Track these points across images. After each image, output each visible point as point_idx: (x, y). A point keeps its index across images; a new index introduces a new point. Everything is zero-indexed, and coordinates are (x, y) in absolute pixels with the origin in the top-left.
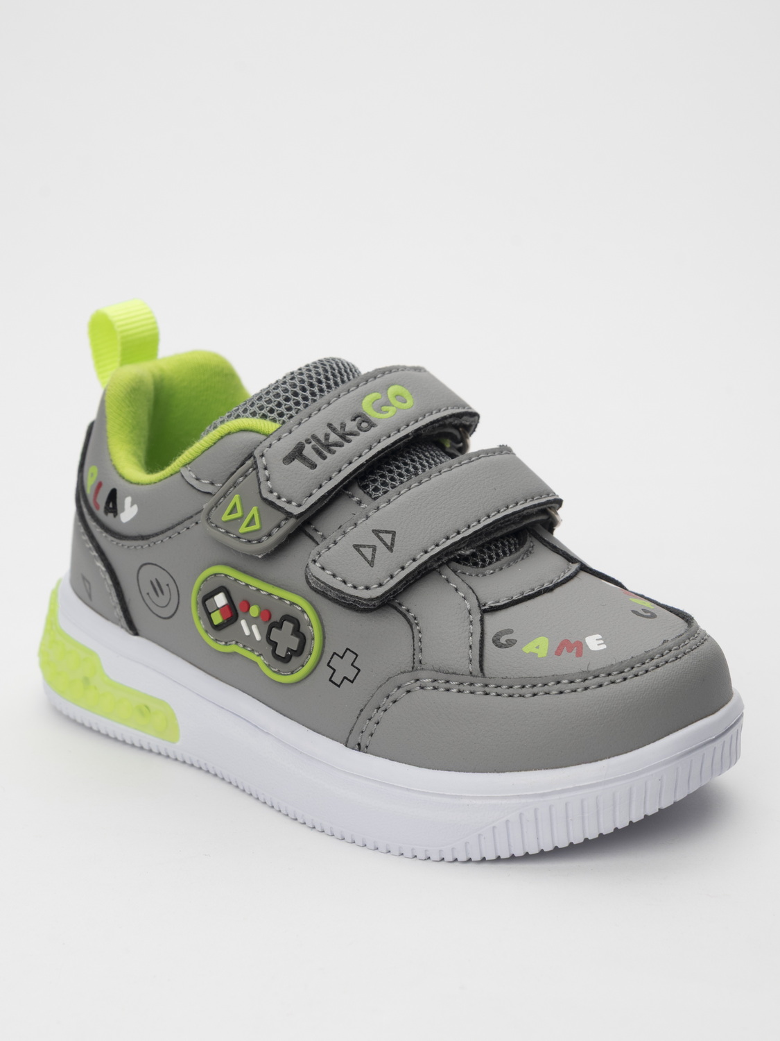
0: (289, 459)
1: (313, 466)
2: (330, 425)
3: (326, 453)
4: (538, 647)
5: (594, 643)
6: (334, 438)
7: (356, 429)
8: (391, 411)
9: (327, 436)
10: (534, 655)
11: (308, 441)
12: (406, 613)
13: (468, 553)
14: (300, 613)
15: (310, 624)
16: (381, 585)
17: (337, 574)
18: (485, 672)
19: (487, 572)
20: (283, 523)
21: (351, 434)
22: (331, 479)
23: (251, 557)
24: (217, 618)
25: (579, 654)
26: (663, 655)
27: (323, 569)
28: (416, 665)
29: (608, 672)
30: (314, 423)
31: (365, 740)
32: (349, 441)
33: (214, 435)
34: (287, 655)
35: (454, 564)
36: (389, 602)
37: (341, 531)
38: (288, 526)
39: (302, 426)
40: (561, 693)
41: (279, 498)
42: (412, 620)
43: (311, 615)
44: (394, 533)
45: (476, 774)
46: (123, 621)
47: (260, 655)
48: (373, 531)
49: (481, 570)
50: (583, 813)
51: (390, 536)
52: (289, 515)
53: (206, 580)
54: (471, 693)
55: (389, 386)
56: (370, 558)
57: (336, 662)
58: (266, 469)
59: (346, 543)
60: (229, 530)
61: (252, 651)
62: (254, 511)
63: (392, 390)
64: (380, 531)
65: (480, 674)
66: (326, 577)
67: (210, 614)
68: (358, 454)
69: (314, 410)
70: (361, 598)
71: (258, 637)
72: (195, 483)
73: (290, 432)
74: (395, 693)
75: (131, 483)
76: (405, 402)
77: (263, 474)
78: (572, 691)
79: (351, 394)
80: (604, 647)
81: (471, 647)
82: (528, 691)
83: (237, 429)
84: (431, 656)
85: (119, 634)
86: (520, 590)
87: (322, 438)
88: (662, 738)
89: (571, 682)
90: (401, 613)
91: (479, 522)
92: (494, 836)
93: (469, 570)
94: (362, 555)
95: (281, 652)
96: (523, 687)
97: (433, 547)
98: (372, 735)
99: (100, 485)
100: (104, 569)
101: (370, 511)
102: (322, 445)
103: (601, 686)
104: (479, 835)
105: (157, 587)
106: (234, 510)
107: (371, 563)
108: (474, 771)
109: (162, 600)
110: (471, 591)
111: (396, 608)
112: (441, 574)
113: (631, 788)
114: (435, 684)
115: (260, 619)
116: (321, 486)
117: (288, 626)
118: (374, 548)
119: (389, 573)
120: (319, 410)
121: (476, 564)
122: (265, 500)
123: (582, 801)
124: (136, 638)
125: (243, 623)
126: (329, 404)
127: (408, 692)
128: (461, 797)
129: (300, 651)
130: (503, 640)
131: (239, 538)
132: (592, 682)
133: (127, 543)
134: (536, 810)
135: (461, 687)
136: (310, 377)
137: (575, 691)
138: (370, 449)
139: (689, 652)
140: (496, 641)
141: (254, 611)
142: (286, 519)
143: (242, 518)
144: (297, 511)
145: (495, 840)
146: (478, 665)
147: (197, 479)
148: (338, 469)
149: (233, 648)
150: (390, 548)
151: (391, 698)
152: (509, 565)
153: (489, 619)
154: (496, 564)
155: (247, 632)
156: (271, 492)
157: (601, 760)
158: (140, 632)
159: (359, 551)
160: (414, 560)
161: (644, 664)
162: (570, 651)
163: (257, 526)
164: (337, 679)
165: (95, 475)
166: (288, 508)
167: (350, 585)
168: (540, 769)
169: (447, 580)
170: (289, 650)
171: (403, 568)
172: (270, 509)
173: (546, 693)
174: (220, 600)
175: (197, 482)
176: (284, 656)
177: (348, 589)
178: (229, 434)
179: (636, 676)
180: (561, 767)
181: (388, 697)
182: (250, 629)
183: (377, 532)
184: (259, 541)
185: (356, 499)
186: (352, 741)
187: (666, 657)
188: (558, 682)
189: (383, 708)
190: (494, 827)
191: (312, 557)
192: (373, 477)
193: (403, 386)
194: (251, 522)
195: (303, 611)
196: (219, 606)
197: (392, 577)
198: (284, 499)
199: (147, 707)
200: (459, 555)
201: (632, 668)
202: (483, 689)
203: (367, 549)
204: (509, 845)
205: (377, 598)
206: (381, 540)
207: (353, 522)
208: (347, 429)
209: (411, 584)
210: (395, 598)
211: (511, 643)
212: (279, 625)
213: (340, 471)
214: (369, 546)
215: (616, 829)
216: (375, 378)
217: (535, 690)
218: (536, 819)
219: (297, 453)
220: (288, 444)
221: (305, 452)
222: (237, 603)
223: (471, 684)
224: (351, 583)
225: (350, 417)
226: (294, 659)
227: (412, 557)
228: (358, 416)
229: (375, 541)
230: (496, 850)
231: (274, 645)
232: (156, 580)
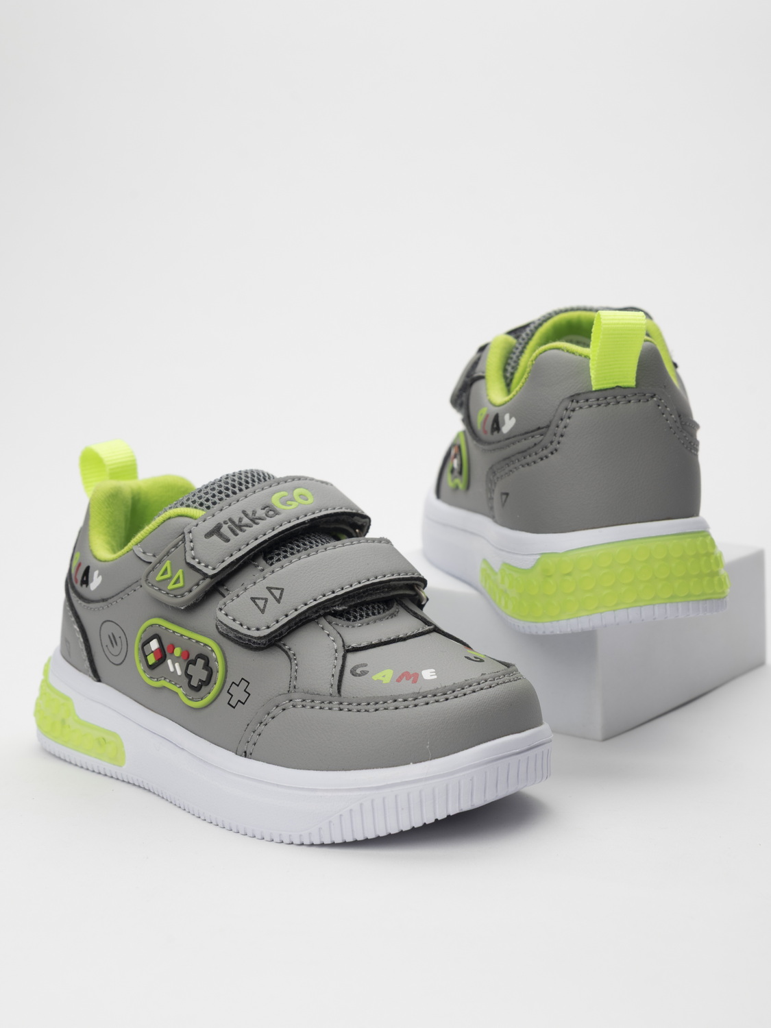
0: (209, 535)
1: (227, 540)
2: (244, 512)
3: (238, 531)
4: (384, 676)
5: (428, 674)
6: (246, 520)
7: (264, 515)
8: (294, 505)
9: (240, 520)
10: (380, 682)
11: (225, 523)
12: (288, 651)
13: (341, 609)
14: (210, 652)
15: (216, 660)
16: (268, 627)
17: (236, 619)
18: (342, 694)
19: (356, 625)
20: (201, 582)
21: (260, 519)
22: (240, 550)
23: (175, 609)
24: (152, 659)
25: (415, 681)
26: (479, 684)
27: (227, 615)
28: (292, 688)
29: (434, 694)
30: (232, 510)
31: (250, 749)
32: (257, 524)
33: (159, 520)
34: (198, 685)
35: (329, 617)
36: (275, 641)
37: (243, 587)
38: (205, 583)
39: (223, 511)
40: (396, 708)
41: (199, 563)
42: (291, 656)
43: (218, 654)
44: (282, 590)
45: (329, 772)
46: (90, 672)
47: (180, 687)
48: (267, 588)
49: (351, 623)
50: (409, 804)
51: (279, 591)
52: (205, 576)
53: (145, 630)
54: (330, 709)
55: (295, 488)
56: (262, 607)
57: (234, 689)
58: (191, 542)
59: (246, 597)
60: (162, 588)
61: (176, 684)
62: (180, 573)
63: (297, 492)
64: (272, 588)
65: (338, 695)
66: (228, 621)
67: (146, 656)
68: (263, 533)
69: (234, 501)
70: (252, 637)
72: (142, 556)
73: (213, 516)
74: (275, 711)
75: (101, 561)
76: (307, 500)
77: (189, 545)
78: (405, 707)
79: (264, 491)
80: (436, 677)
81: (333, 675)
82: (372, 707)
83: (176, 514)
84: (302, 683)
85: (87, 681)
86: (380, 638)
87: (236, 521)
88: (474, 746)
89: (405, 700)
90: (284, 650)
91: (351, 586)
92: (341, 823)
93: (341, 622)
94: (256, 605)
95: (195, 683)
96: (369, 704)
97: (312, 601)
98: (255, 744)
99: (79, 565)
100: (78, 630)
101: (266, 573)
102: (236, 525)
103: (427, 704)
104: (330, 822)
105: (113, 640)
106: (165, 572)
107: (263, 611)
108: (328, 769)
109: (116, 650)
110: (339, 635)
111: (280, 647)
112: (318, 623)
113: (447, 786)
114: (304, 703)
115: (181, 659)
116: (232, 555)
117: (201, 662)
118: (266, 600)
119: (275, 619)
120: (238, 501)
121: (349, 619)
122: (188, 564)
123: (408, 795)
124: (99, 683)
125: (169, 662)
126: (246, 497)
127: (284, 710)
128: (315, 790)
129: (207, 682)
130: (358, 671)
131: (168, 594)
132: (421, 701)
133: (92, 605)
134: (372, 801)
135: (323, 705)
136: (240, 478)
137: (407, 707)
138: (273, 530)
139: (501, 684)
140: (353, 672)
141: (177, 652)
142: (204, 579)
143: (171, 578)
144: (210, 572)
145: (341, 826)
146: (336, 688)
147: (144, 553)
148: (246, 543)
149: (163, 683)
150: (278, 601)
151: (271, 715)
152: (375, 622)
153: (350, 656)
154: (365, 620)
155: (172, 669)
156: (194, 558)
157: (424, 761)
158: (102, 680)
159: (254, 602)
160: (296, 610)
161: (463, 689)
162: (407, 679)
163: (181, 584)
164: (233, 703)
165: (78, 559)
166: (205, 570)
167: (245, 627)
168: (377, 768)
169: (323, 628)
170: (200, 680)
171: (287, 616)
172: (192, 571)
173: (385, 709)
174: (154, 645)
175: (143, 555)
176: (196, 686)
177: (243, 630)
178: (169, 518)
179: (456, 697)
180: (393, 766)
181: (268, 714)
182: (174, 666)
183: (269, 589)
184: (182, 595)
185: (260, 568)
186: (241, 750)
187: (482, 685)
188: (395, 701)
189: (264, 723)
190: (341, 815)
191: (219, 606)
192: (277, 552)
193: (307, 489)
194: (177, 581)
195: (213, 651)
196: (153, 650)
197: (277, 622)
198: (203, 564)
199: (104, 739)
200: (334, 610)
201: (454, 692)
202: (338, 706)
203: (261, 601)
204: (353, 830)
205: (265, 637)
206: (272, 594)
207: (253, 581)
208: (257, 515)
209: (294, 630)
210: (280, 640)
211: (364, 673)
212: (194, 662)
213: (248, 545)
214: (262, 599)
215: (436, 820)
216: (286, 482)
217: (377, 706)
218: (373, 809)
219: (216, 531)
220: (210, 524)
221: (222, 530)
222: (166, 647)
223: (330, 703)
224: (246, 625)
225: (261, 507)
226: (203, 687)
227: (295, 607)
228: (267, 507)
229: (267, 595)
230: (342, 835)
231: (190, 677)
232: (113, 634)
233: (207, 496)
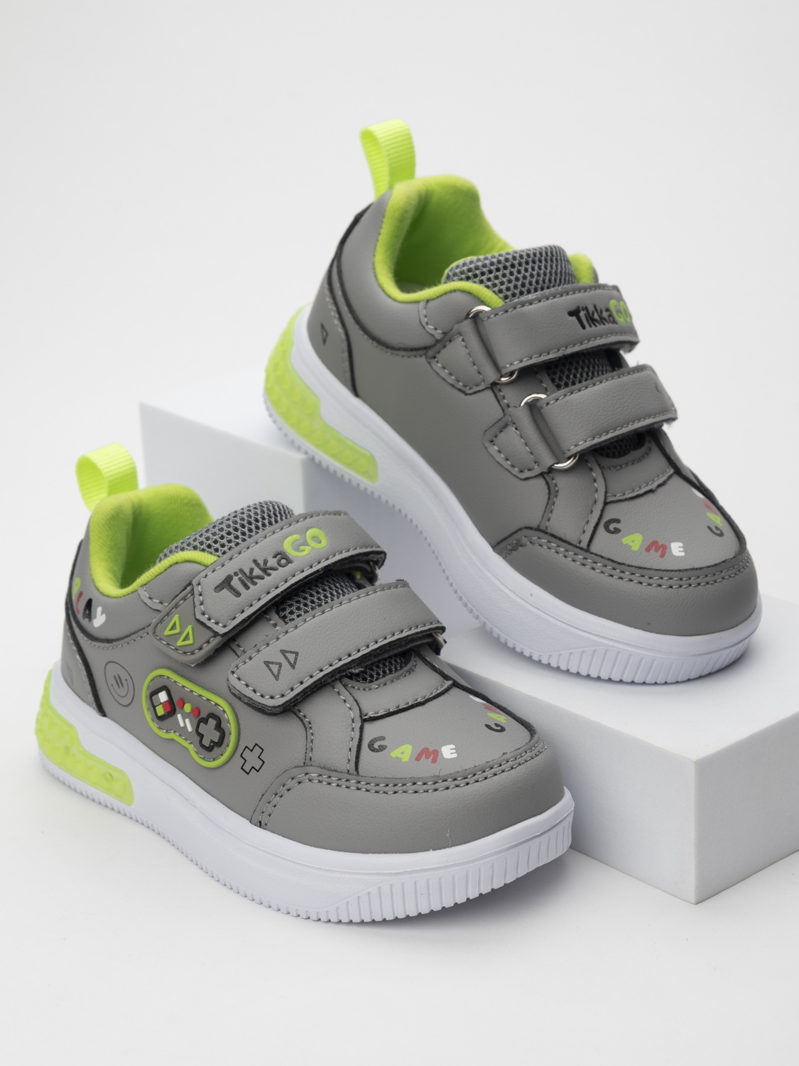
0: (219, 588)
1: (238, 594)
2: (255, 561)
4: (402, 753)
5: (448, 752)
6: (257, 572)
7: (276, 565)
8: (307, 550)
9: (252, 570)
10: (398, 759)
11: (236, 574)
12: (303, 718)
13: (357, 671)
14: (222, 713)
15: (228, 722)
16: (283, 696)
17: (249, 684)
18: (360, 771)
19: (373, 686)
20: (212, 639)
21: (272, 569)
22: (251, 605)
23: (186, 665)
24: (160, 711)
25: (434, 761)
26: (501, 765)
27: (239, 679)
28: (307, 762)
29: (454, 778)
30: (243, 560)
31: (265, 820)
32: (269, 575)
33: (166, 562)
34: (210, 745)
35: (346, 680)
36: (291, 708)
37: (256, 649)
38: (215, 642)
39: (233, 561)
40: (416, 792)
41: (209, 619)
42: (307, 724)
43: (229, 715)
44: (297, 654)
45: (347, 853)
46: (94, 705)
47: (191, 743)
48: (281, 651)
49: (368, 685)
50: (428, 890)
51: (294, 655)
52: (216, 634)
53: (153, 679)
54: (347, 787)
55: (308, 529)
56: (276, 673)
57: (247, 754)
58: (201, 595)
59: (259, 659)
60: (170, 643)
61: (186, 739)
62: (189, 629)
63: (310, 533)
64: (286, 651)
65: (355, 773)
66: (240, 686)
67: (155, 707)
68: (275, 586)
69: (244, 548)
70: (266, 705)
71: (190, 729)
72: (148, 601)
73: (223, 565)
74: (290, 783)
75: (104, 595)
76: (320, 542)
77: (198, 599)
78: (425, 791)
79: (276, 535)
80: (455, 755)
81: (350, 749)
82: (390, 789)
83: (183, 559)
84: (319, 756)
85: (92, 713)
86: (397, 704)
87: (247, 572)
88: (495, 833)
89: (425, 784)
90: (299, 718)
91: (368, 647)
92: (359, 904)
93: (357, 685)
94: (271, 670)
95: (206, 742)
96: (387, 785)
97: (327, 666)
98: (270, 815)
99: (81, 594)
100: (81, 661)
101: (280, 634)
102: (247, 577)
103: (447, 788)
104: (348, 902)
105: (119, 681)
106: (174, 627)
107: (277, 677)
108: (345, 851)
109: (122, 691)
110: (355, 703)
111: (295, 714)
112: (334, 688)
113: (467, 873)
114: (320, 778)
115: (191, 716)
116: (243, 611)
117: (212, 722)
118: (280, 665)
119: (290, 686)
120: (248, 548)
121: (365, 679)
122: (198, 621)
123: (428, 881)
124: (104, 718)
125: (179, 716)
126: (257, 543)
127: (300, 783)
128: (334, 871)
129: (220, 743)
130: (376, 746)
131: (177, 650)
132: (441, 785)
133: (98, 644)
134: (391, 885)
135: (340, 782)
136: (249, 516)
137: (427, 791)
138: (286, 582)
139: (523, 763)
140: (371, 747)
141: (188, 708)
142: (215, 637)
143: (180, 634)
144: (222, 631)
145: (359, 907)
146: (354, 765)
147: (150, 598)
148: (258, 598)
149: (172, 735)
150: (293, 666)
151: (286, 787)
152: (392, 681)
153: (368, 726)
154: (382, 680)
155: (182, 724)
156: (204, 614)
157: (444, 848)
158: (107, 714)
159: (268, 666)
160: (311, 677)
161: (484, 772)
162: (427, 758)
163: (190, 641)
164: (247, 768)
165: (79, 586)
166: (216, 628)
167: (258, 694)
168: (396, 853)
169: (338, 693)
170: (212, 741)
171: (302, 683)
172: (202, 628)
173: (404, 792)
174: (163, 697)
175: (150, 601)
176: (208, 746)
177: (257, 697)
178: (177, 563)
179: (477, 781)
180: (413, 852)
181: (284, 786)
182: (184, 722)
183: (283, 652)
184: (192, 653)
185: (272, 622)
186: (255, 819)
187: (503, 767)
188: (415, 784)
189: (279, 795)
190: (359, 897)
191: (231, 669)
192: (290, 602)
193: (320, 529)
194: (186, 638)
195: (224, 711)
196: (162, 701)
197: (292, 690)
198: (213, 621)
199: (111, 775)
200: (350, 673)
201: (475, 775)
202: (356, 785)
203: (274, 665)
204: (371, 912)
205: (279, 706)
206: (287, 658)
207: (266, 642)
208: (269, 565)
209: (308, 695)
210: (295, 706)
211: (382, 748)
212: (205, 721)
213: (259, 599)
214: (276, 663)
215: (456, 904)
216: (298, 522)
217: (396, 789)
218: (392, 893)
219: (226, 583)
220: (220, 576)
221: (233, 583)
222: (175, 701)
223: (348, 780)
224: (259, 692)
225: (273, 555)
226: (215, 748)
227: (310, 674)
228: (281, 554)
229: (282, 659)
230: (360, 915)
231: (201, 736)
232: (118, 675)
233: (215, 537)
